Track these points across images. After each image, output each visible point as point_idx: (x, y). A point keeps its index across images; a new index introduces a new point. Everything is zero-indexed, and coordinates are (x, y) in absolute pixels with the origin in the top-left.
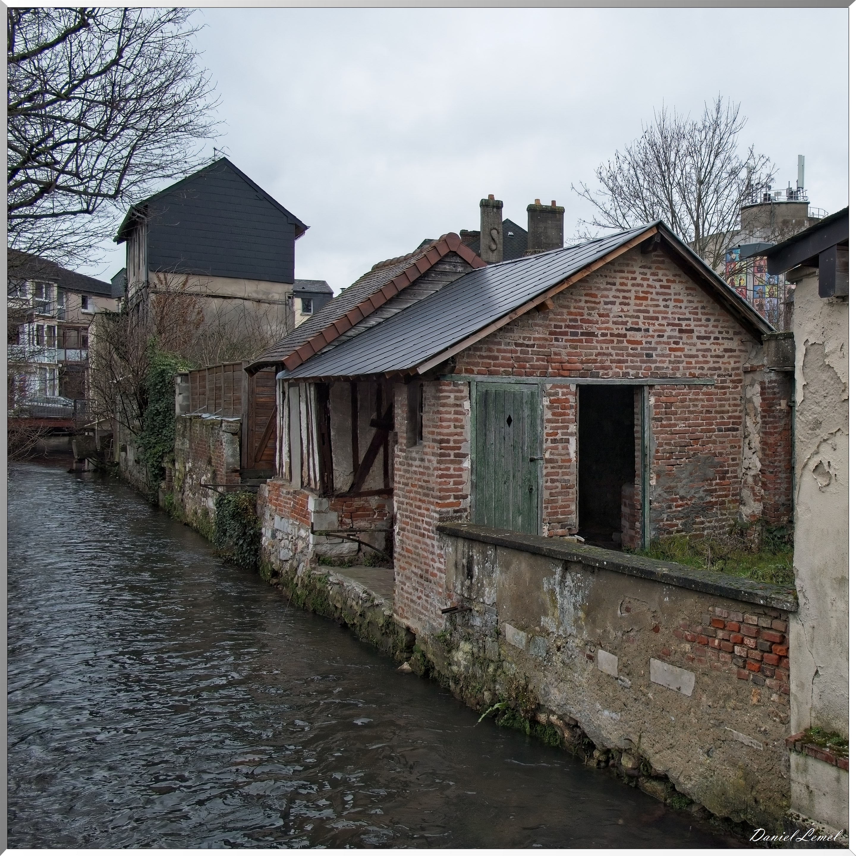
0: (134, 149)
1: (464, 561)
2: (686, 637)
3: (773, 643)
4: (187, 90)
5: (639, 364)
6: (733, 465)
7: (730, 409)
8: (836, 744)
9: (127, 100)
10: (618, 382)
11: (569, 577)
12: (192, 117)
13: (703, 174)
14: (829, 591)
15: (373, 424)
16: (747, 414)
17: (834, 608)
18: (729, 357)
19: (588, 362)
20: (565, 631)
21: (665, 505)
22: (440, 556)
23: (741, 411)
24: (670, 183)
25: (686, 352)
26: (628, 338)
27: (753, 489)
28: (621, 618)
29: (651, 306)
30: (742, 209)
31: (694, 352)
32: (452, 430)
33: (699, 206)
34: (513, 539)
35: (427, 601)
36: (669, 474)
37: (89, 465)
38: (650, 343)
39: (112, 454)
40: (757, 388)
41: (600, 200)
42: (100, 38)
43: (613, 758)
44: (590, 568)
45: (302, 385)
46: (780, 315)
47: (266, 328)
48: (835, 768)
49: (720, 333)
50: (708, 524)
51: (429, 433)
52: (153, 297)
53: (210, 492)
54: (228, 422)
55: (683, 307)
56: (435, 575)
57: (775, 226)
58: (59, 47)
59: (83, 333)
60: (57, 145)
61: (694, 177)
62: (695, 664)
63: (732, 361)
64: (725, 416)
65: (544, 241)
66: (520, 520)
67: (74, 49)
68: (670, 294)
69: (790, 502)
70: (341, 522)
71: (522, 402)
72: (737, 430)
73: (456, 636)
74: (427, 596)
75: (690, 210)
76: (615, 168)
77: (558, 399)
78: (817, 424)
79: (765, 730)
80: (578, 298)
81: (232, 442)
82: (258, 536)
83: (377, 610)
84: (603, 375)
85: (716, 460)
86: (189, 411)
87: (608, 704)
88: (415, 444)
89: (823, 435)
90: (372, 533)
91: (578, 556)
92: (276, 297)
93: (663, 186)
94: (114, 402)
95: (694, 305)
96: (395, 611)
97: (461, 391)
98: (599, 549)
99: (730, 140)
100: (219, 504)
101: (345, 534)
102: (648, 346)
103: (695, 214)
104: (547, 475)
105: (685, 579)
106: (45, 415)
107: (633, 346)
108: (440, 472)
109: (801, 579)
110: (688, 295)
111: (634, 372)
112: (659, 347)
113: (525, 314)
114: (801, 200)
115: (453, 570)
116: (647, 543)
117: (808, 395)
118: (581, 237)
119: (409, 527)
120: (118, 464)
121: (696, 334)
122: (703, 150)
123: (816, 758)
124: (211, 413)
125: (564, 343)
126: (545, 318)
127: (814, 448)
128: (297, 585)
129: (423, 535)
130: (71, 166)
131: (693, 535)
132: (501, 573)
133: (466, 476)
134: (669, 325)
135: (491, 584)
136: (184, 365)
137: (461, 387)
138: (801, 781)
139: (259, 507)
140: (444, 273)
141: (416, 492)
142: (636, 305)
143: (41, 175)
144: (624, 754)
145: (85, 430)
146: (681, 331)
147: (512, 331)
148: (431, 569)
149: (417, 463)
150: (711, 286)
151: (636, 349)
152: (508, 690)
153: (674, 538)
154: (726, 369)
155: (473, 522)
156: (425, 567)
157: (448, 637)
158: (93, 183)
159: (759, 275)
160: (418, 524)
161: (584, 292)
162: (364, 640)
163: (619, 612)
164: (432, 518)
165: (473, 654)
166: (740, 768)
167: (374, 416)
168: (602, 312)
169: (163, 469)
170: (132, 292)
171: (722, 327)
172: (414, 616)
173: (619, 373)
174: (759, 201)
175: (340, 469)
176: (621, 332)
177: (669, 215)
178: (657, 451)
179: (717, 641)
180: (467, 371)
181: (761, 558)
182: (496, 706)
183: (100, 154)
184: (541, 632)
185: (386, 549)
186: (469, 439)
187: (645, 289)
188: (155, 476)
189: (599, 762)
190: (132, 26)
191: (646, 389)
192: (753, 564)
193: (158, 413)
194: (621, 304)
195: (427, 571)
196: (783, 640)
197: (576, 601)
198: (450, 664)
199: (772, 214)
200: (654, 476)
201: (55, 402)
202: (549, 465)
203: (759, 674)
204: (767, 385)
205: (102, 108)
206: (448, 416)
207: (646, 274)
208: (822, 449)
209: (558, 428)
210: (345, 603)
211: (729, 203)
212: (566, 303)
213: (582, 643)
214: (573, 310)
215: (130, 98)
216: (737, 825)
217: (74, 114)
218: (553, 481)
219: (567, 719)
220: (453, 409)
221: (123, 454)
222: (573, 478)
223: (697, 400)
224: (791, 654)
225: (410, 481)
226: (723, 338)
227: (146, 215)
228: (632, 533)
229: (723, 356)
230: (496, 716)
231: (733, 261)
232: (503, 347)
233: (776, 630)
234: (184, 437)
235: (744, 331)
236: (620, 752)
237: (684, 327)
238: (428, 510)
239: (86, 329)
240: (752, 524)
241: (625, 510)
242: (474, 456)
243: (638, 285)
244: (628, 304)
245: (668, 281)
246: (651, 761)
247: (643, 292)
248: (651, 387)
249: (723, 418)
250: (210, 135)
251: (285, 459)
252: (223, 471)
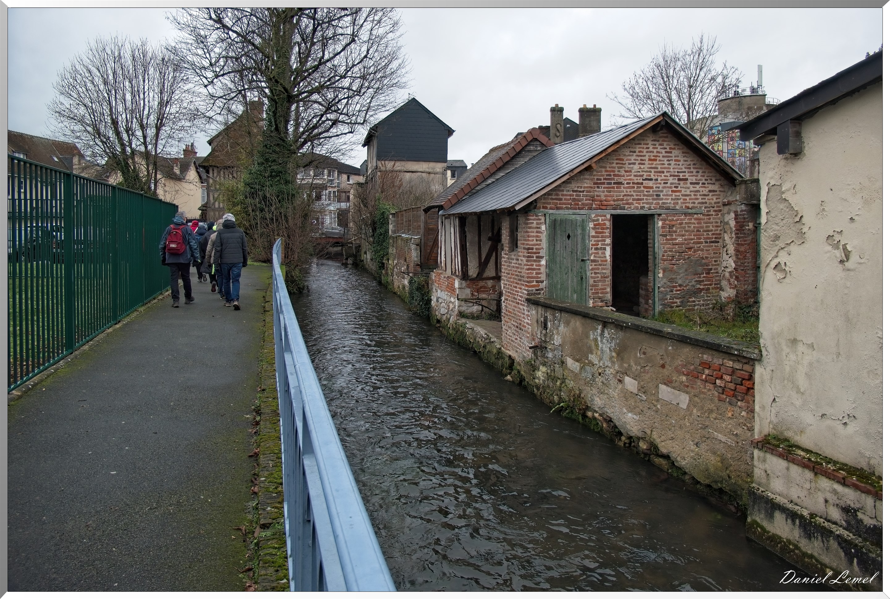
0: (372, 98)
1: (542, 319)
2: (683, 372)
3: (744, 379)
4: (397, 65)
5: (651, 201)
6: (715, 265)
7: (713, 229)
8: (786, 446)
9: (370, 74)
10: (637, 212)
11: (606, 331)
12: (399, 79)
13: (692, 81)
14: (784, 347)
15: (490, 239)
16: (725, 232)
17: (788, 359)
18: (712, 195)
19: (618, 200)
20: (604, 364)
21: (668, 290)
22: (528, 315)
23: (721, 230)
24: (670, 88)
25: (683, 193)
26: (644, 185)
27: (729, 280)
28: (640, 358)
29: (659, 164)
30: (719, 101)
31: (688, 193)
32: (535, 242)
33: (689, 101)
34: (571, 307)
35: (520, 341)
36: (671, 270)
37: (350, 261)
38: (659, 188)
39: (360, 255)
40: (732, 215)
41: (624, 102)
42: (360, 46)
43: (634, 442)
44: (619, 327)
45: (452, 218)
46: (747, 168)
47: (433, 188)
48: (785, 461)
49: (706, 180)
50: (697, 303)
51: (521, 244)
52: (379, 173)
53: (406, 276)
54: (414, 238)
55: (681, 164)
56: (525, 327)
57: (742, 110)
58: (342, 53)
59: (348, 194)
60: (340, 101)
61: (686, 83)
62: (689, 389)
63: (714, 198)
64: (710, 233)
65: (589, 129)
66: (575, 296)
67: (349, 53)
68: (672, 157)
69: (755, 290)
70: (472, 295)
71: (576, 225)
72: (718, 242)
73: (538, 362)
74: (521, 338)
75: (683, 104)
76: (633, 82)
77: (599, 223)
78: (777, 238)
79: (737, 434)
80: (612, 161)
81: (416, 250)
82: (430, 300)
83: (492, 344)
84: (628, 208)
85: (704, 261)
86: (395, 233)
87: (631, 410)
88: (513, 250)
89: (781, 245)
90: (489, 301)
91: (612, 319)
92: (438, 170)
93: (665, 90)
94: (361, 229)
95: (688, 163)
96: (503, 346)
97: (540, 220)
98: (626, 316)
99: (710, 59)
100: (410, 282)
101: (475, 301)
102: (657, 189)
103: (687, 107)
104: (592, 269)
105: (683, 336)
106: (332, 236)
107: (647, 190)
108: (528, 267)
109: (764, 339)
110: (684, 157)
111: (648, 206)
112: (665, 190)
113: (578, 172)
114: (760, 93)
115: (535, 324)
116: (657, 314)
117: (770, 219)
118: (612, 125)
119: (510, 298)
120: (363, 261)
121: (689, 181)
122: (692, 67)
123: (772, 454)
124: (406, 234)
125: (602, 189)
126: (591, 175)
127: (774, 254)
128: (450, 328)
129: (518, 303)
130: (345, 111)
131: (688, 309)
132: (564, 327)
133: (543, 269)
134: (671, 176)
135: (558, 334)
136: (393, 209)
137: (540, 217)
138: (761, 466)
139: (430, 285)
140: (530, 151)
141: (514, 278)
142: (649, 164)
143: (332, 116)
144: (641, 440)
145: (349, 243)
146: (679, 180)
147: (570, 183)
148: (522, 323)
149: (515, 261)
150: (700, 151)
151: (649, 192)
152: (568, 396)
153: (674, 311)
154: (710, 203)
155: (547, 297)
156: (519, 322)
157: (533, 362)
158: (354, 118)
159: (731, 143)
160: (515, 297)
161: (615, 158)
162: (485, 361)
163: (639, 355)
164: (523, 293)
165: (547, 373)
166: (718, 455)
167: (490, 235)
168: (627, 169)
169: (383, 264)
170: (369, 172)
171: (707, 176)
172: (513, 350)
173: (638, 207)
174: (730, 96)
175: (472, 265)
176: (639, 181)
177: (670, 108)
178: (663, 256)
179: (704, 376)
180: (544, 208)
181: (734, 325)
182: (562, 404)
183: (357, 103)
184: (589, 363)
185: (497, 310)
186: (544, 247)
187: (655, 154)
188: (380, 267)
189: (625, 443)
190: (374, 38)
191: (656, 216)
192: (730, 329)
193: (381, 234)
194: (639, 164)
195: (520, 324)
196: (751, 377)
197: (611, 346)
198: (534, 378)
199: (740, 104)
200: (661, 271)
201: (335, 229)
202: (593, 264)
203: (733, 398)
204: (739, 213)
205: (359, 80)
206: (532, 234)
207: (655, 145)
208: (780, 254)
209: (599, 241)
210: (475, 339)
211: (710, 98)
212: (604, 165)
213: (615, 372)
214: (608, 169)
215: (371, 73)
216: (715, 490)
217: (347, 85)
218: (595, 273)
219: (605, 416)
220: (535, 230)
221: (365, 255)
222: (608, 271)
223: (690, 223)
224: (756, 387)
225: (510, 272)
226: (708, 183)
227: (376, 131)
228: (647, 306)
229: (708, 195)
230: (561, 410)
231: (713, 134)
232: (565, 193)
233: (746, 371)
234: (393, 247)
235: (723, 178)
236: (639, 439)
237: (681, 177)
238: (521, 289)
239: (349, 192)
240: (728, 303)
241: (642, 292)
242: (548, 257)
243: (651, 152)
244: (644, 164)
245: (670, 148)
246: (659, 446)
247: (653, 156)
248: (660, 215)
249: (708, 235)
250: (407, 87)
251: (443, 259)
252: (412, 265)
